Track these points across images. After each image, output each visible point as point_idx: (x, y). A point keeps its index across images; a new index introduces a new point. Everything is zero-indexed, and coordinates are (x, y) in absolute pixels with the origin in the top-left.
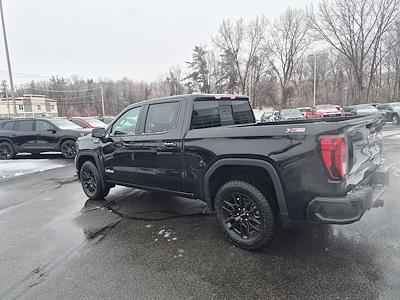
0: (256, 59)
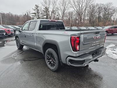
0: (54, 11)
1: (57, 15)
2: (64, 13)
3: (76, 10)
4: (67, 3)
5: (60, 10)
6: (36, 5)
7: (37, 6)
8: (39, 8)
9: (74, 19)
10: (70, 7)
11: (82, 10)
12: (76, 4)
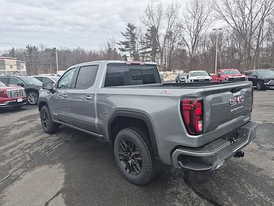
1: (180, 44)
2: (196, 36)
3: (233, 25)
4: (206, 9)
5: (187, 30)
6: (129, 26)
7: (131, 27)
8: (134, 31)
9: (226, 50)
10: (213, 18)
11: (252, 23)
12: (234, 7)
